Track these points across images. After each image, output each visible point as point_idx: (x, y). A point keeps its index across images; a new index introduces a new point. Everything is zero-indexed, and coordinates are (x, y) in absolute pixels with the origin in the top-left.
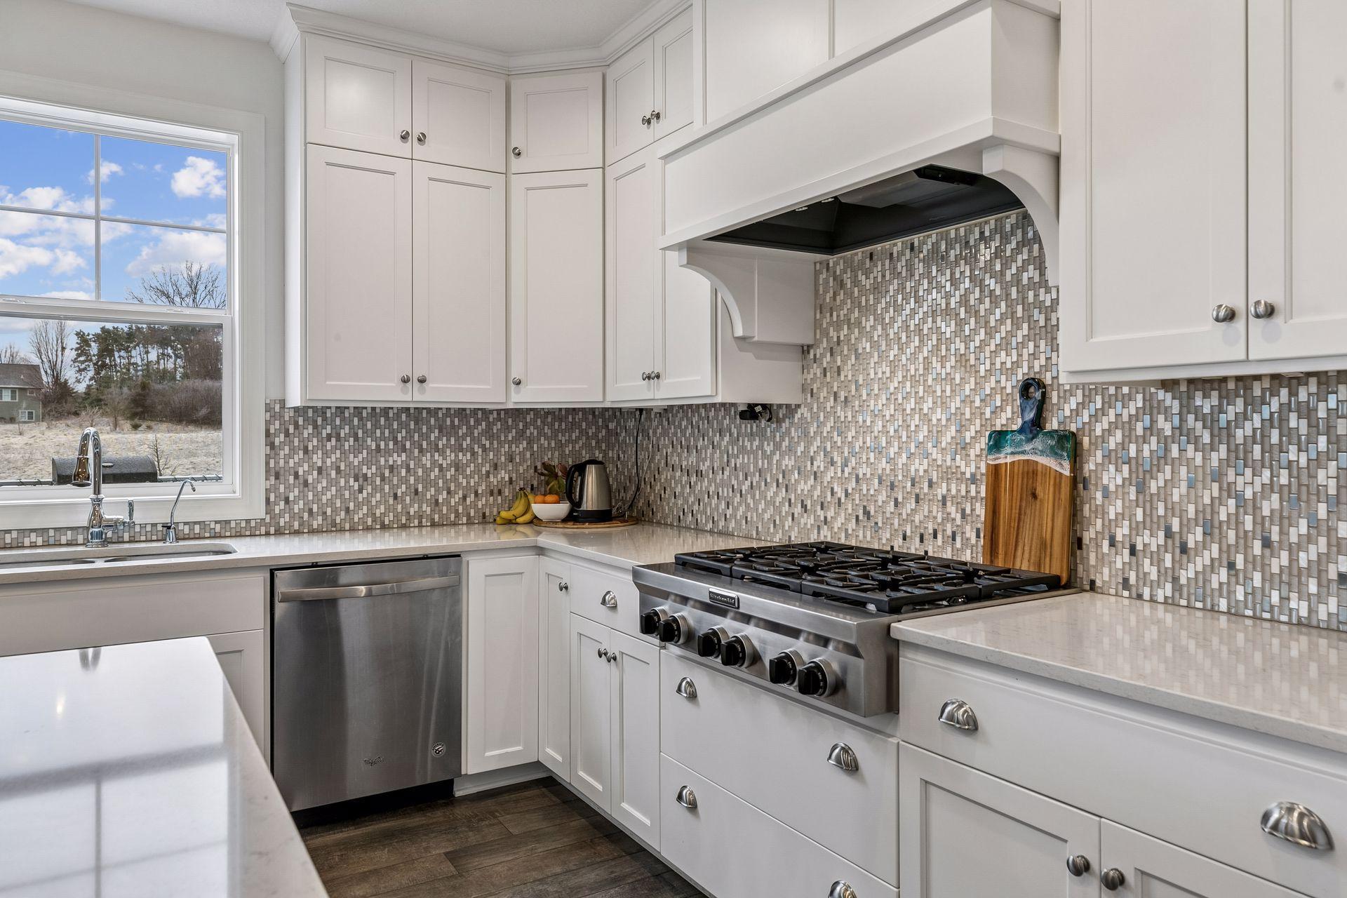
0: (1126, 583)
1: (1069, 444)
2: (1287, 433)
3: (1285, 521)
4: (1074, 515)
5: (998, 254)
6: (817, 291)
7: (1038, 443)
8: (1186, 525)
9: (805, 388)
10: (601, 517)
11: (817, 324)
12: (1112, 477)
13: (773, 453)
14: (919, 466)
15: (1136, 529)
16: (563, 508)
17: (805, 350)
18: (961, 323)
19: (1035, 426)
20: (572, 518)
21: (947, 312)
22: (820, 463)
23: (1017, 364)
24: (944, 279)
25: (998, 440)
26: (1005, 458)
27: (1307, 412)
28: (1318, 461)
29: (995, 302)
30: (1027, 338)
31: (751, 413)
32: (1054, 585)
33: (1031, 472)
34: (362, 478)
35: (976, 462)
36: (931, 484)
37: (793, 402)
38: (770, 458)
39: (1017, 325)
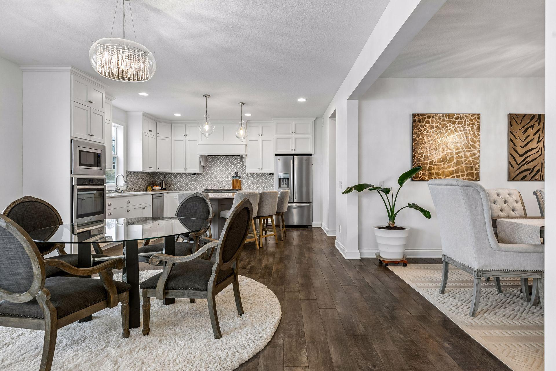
0: (245, 189)
1: (240, 177)
2: (258, 177)
3: (258, 183)
4: (241, 184)
5: (233, 160)
6: (206, 160)
7: (237, 177)
8: (250, 184)
9: (204, 171)
10: (165, 189)
11: (206, 164)
12: (244, 180)
13: (198, 179)
14: (222, 180)
15: (246, 184)
16: (160, 188)
17: (204, 167)
18: (228, 166)
19: (237, 176)
20: (161, 189)
21: (226, 165)
22: (207, 180)
23: (234, 170)
24: (226, 161)
25: (233, 177)
26: (234, 179)
27: (259, 175)
28: (260, 179)
29: (232, 164)
30: (236, 168)
31: (195, 174)
32: (240, 190)
33: (237, 180)
34: (133, 183)
35: (230, 179)
36: (224, 182)
37: (202, 172)
38: (197, 180)
39: (235, 166)
